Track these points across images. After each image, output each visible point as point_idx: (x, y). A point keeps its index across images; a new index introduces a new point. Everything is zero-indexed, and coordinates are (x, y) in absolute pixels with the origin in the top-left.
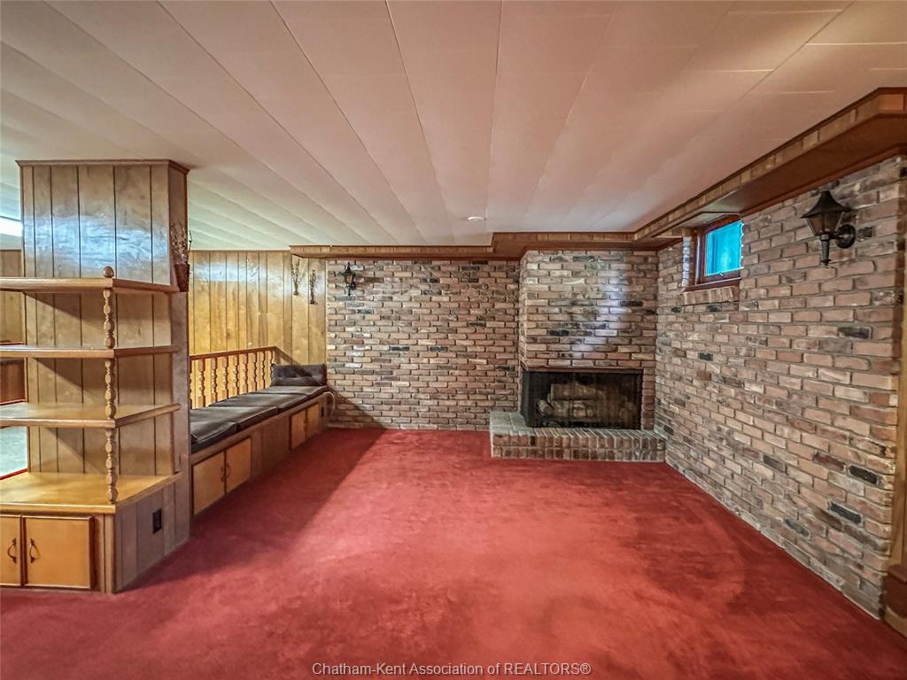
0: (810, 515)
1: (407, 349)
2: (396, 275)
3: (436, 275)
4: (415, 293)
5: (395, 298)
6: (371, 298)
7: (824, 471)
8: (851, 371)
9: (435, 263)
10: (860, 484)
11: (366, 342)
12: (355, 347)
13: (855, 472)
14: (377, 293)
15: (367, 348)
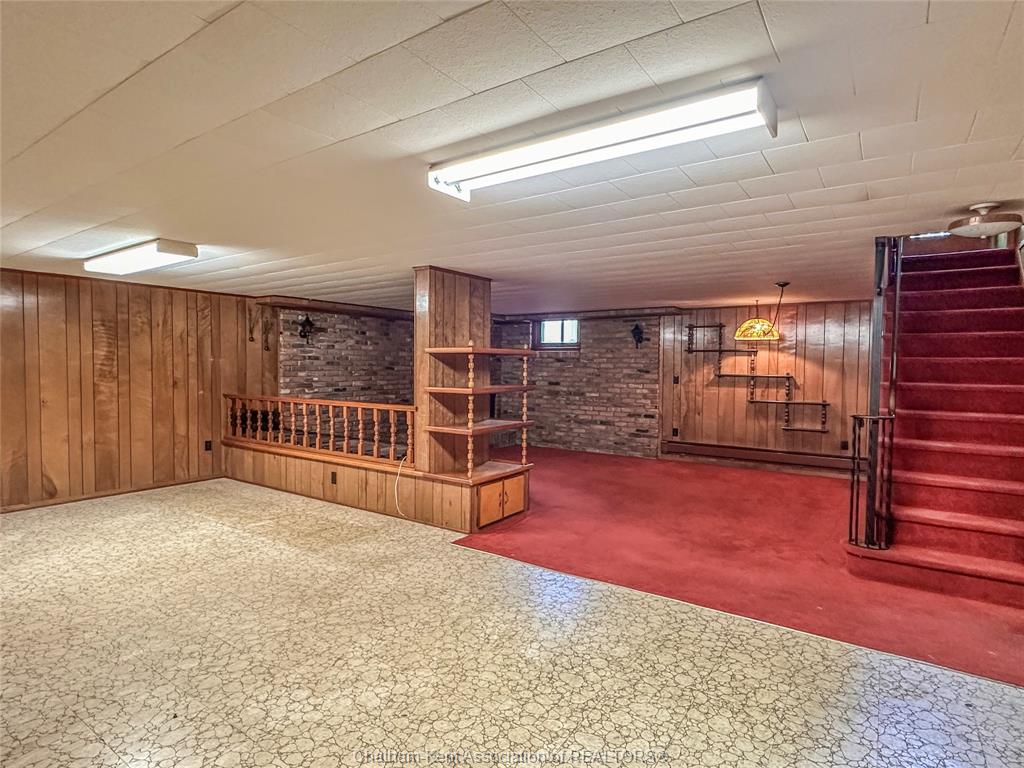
0: (626, 437)
1: (345, 389)
2: (337, 326)
3: (365, 328)
4: (351, 342)
5: (337, 346)
6: (319, 346)
7: (633, 419)
8: (643, 384)
9: (363, 319)
10: (648, 420)
11: (314, 384)
12: (307, 391)
13: (646, 416)
14: (323, 341)
15: (316, 390)
